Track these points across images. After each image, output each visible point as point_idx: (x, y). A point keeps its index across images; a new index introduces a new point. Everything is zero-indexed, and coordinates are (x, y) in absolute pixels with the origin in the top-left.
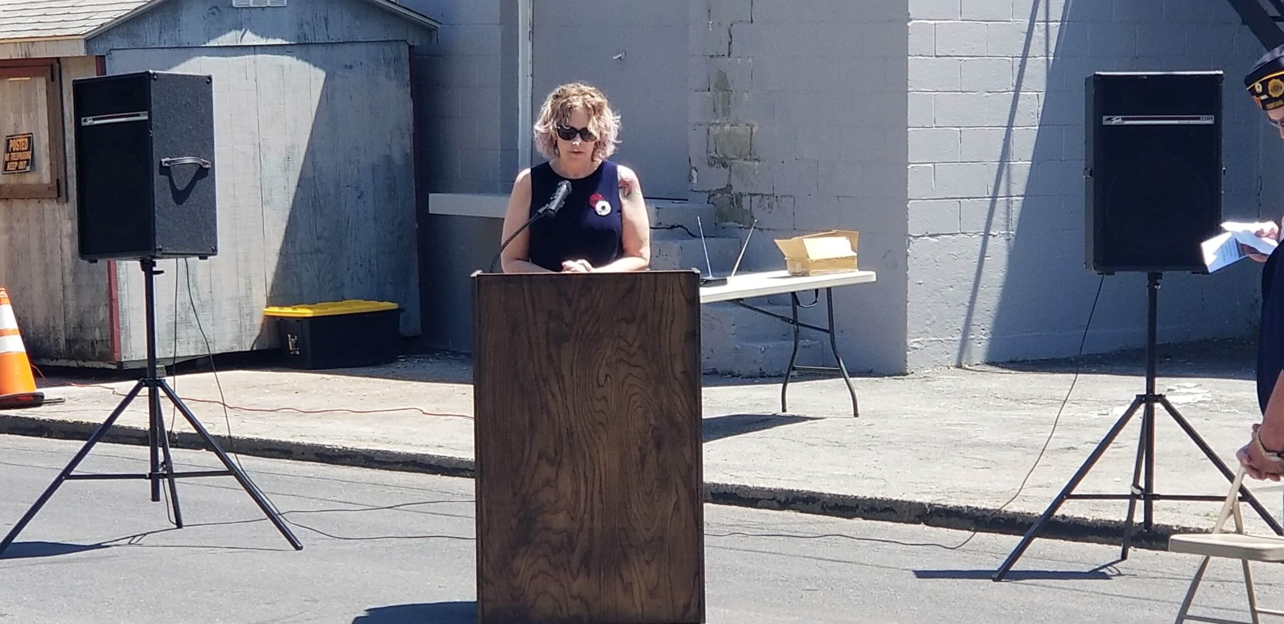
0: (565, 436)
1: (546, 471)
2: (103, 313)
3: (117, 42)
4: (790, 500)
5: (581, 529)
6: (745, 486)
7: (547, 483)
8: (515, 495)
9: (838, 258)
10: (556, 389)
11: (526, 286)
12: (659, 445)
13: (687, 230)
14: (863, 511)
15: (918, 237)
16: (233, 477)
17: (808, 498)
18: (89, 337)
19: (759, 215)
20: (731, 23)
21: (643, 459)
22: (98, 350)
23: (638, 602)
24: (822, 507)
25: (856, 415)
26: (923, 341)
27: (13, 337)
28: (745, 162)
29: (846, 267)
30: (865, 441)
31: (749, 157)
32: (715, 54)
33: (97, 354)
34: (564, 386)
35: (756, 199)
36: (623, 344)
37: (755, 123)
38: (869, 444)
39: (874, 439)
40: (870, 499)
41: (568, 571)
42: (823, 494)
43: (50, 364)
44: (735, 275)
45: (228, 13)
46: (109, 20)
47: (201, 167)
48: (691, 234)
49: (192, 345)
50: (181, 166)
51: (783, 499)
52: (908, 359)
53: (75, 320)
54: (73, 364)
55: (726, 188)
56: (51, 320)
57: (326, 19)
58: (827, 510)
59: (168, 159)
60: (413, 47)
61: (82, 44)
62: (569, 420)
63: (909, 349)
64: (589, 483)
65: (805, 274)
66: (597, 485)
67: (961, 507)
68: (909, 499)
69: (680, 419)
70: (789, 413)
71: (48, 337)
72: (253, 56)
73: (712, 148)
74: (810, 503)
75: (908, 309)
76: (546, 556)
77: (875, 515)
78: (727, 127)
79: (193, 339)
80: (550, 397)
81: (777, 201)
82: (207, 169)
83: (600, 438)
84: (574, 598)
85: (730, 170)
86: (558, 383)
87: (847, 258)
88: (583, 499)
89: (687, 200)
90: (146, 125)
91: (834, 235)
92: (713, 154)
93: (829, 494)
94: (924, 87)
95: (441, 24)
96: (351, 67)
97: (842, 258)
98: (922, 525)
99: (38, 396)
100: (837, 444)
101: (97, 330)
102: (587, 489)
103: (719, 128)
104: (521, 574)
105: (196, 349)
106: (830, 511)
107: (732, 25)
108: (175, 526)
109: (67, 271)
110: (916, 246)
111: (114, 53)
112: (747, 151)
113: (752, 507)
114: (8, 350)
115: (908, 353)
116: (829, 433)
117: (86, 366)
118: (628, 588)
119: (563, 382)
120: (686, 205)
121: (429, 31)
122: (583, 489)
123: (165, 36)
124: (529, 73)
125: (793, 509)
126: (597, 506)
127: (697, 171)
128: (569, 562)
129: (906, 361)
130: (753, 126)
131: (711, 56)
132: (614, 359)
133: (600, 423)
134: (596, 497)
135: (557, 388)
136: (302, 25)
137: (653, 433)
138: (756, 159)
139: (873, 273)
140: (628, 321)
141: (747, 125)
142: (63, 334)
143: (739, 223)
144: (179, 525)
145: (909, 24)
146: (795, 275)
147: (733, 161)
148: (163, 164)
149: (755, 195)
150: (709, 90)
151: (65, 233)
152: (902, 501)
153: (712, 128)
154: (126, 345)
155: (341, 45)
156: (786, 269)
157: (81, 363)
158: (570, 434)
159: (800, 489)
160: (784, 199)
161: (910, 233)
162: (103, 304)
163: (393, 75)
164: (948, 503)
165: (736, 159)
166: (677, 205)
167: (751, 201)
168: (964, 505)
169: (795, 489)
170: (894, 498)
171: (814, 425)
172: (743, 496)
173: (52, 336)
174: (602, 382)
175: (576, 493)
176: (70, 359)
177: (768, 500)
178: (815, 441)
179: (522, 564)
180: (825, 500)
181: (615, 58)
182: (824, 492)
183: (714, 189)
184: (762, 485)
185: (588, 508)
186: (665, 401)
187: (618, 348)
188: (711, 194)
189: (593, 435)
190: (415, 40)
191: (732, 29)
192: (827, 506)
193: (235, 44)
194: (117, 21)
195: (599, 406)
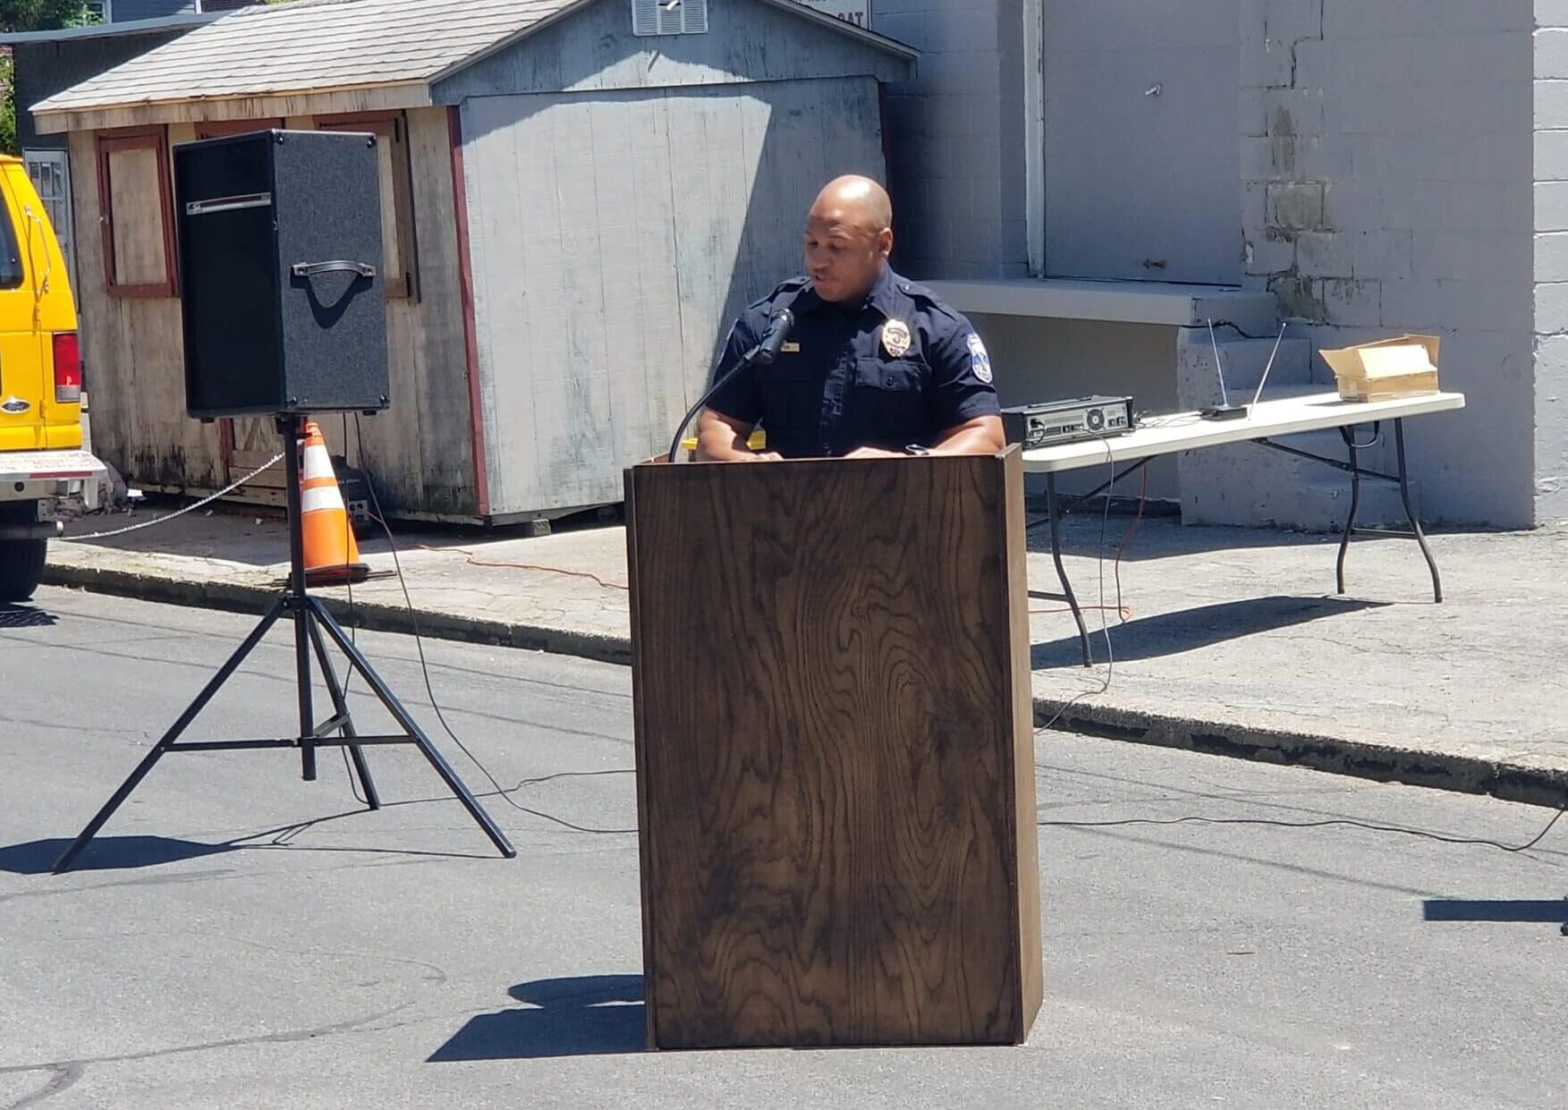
0: (785, 735)
1: (755, 791)
2: (465, 451)
3: (473, 86)
4: (1301, 750)
5: (815, 887)
6: (1239, 727)
7: (758, 810)
8: (705, 831)
9: (1409, 375)
10: (768, 656)
11: (715, 483)
12: (942, 746)
13: (1237, 328)
14: (1402, 771)
15: (1550, 335)
16: (414, 745)
17: (1325, 749)
18: (450, 483)
19: (1333, 305)
20: (1293, 40)
21: (915, 772)
22: (460, 501)
23: (911, 1009)
24: (1346, 763)
25: (1438, 600)
26: (1558, 480)
27: (327, 489)
28: (1315, 234)
29: (1421, 387)
30: (1438, 645)
31: (1319, 227)
32: (1273, 84)
33: (460, 506)
34: (783, 650)
35: (1330, 285)
36: (878, 578)
37: (1327, 180)
38: (1443, 649)
39: (1453, 642)
40: (1413, 753)
41: (794, 958)
42: (1346, 742)
43: (406, 518)
44: (1259, 401)
45: (626, 44)
46: (462, 57)
47: (360, 275)
48: (1243, 334)
49: (586, 490)
50: (326, 275)
51: (1291, 748)
52: (1536, 506)
53: (433, 460)
54: (433, 518)
55: (1291, 270)
56: (406, 459)
57: (763, 49)
58: (1353, 766)
59: (304, 265)
60: (884, 83)
61: (426, 91)
62: (793, 705)
63: (1537, 492)
64: (826, 813)
65: (1361, 399)
66: (840, 812)
67: (1545, 771)
68: (1469, 756)
69: (976, 703)
70: (1345, 596)
71: (403, 482)
72: (662, 100)
73: (1271, 216)
74: (1329, 756)
75: (1536, 437)
76: (758, 932)
77: (1419, 778)
78: (1291, 186)
79: (587, 483)
80: (759, 668)
81: (1358, 287)
82: (371, 278)
83: (843, 737)
84: (806, 1001)
85: (1296, 244)
86: (772, 640)
87: (1422, 375)
88: (817, 838)
89: (1240, 286)
90: (268, 213)
91: (1406, 342)
92: (1273, 224)
93: (1355, 743)
94: (1559, 124)
95: (921, 52)
96: (798, 113)
97: (1416, 375)
98: (1488, 797)
99: (360, 568)
100: (1398, 650)
101: (459, 473)
102: (823, 821)
103: (1280, 186)
104: (717, 961)
105: (591, 495)
106: (1357, 770)
107: (1295, 43)
108: (368, 807)
109: (422, 395)
110: (1547, 349)
111: (470, 100)
112: (1317, 218)
113: (1247, 758)
114: (319, 507)
115: (1536, 498)
116: (1392, 630)
117: (449, 521)
118: (894, 983)
119: (780, 643)
120: (1238, 295)
121: (906, 62)
122: (816, 820)
123: (540, 78)
124: (1039, 115)
125: (1305, 764)
126: (841, 849)
127: (1252, 246)
128: (795, 942)
129: (1533, 510)
130: (1325, 183)
131: (1269, 88)
132: (864, 604)
133: (843, 711)
134: (839, 832)
135: (770, 654)
136: (729, 58)
137: (931, 728)
138: (1329, 230)
139: (1461, 396)
140: (888, 541)
141: (1318, 183)
142: (420, 476)
143: (1308, 318)
144: (373, 804)
145: (1534, 34)
146: (1348, 400)
147: (1299, 233)
148: (296, 273)
149: (1328, 279)
150: (1267, 135)
151: (418, 343)
152: (1459, 758)
153: (1270, 187)
154: (495, 495)
155: (784, 84)
156: (1337, 391)
157: (442, 517)
158: (794, 729)
159: (1315, 734)
160: (1366, 285)
161: (1537, 330)
162: (464, 438)
163: (856, 122)
164: (1527, 764)
165: (1303, 229)
166: (1225, 294)
167: (1323, 288)
168: (1549, 768)
169: (1307, 733)
170: (1448, 753)
171: (1373, 617)
172: (1234, 741)
173: (407, 480)
174: (845, 641)
175: (807, 828)
176: (429, 510)
177: (1270, 748)
178: (1368, 643)
179: (719, 945)
180: (1348, 752)
181: (1147, 93)
182: (1348, 740)
183: (1275, 271)
184: (1262, 726)
185: (826, 855)
186: (951, 673)
187: (872, 585)
188: (1272, 280)
189: (832, 730)
190: (887, 74)
191: (1295, 48)
192: (1352, 761)
193: (638, 86)
194: (473, 58)
195: (841, 682)
